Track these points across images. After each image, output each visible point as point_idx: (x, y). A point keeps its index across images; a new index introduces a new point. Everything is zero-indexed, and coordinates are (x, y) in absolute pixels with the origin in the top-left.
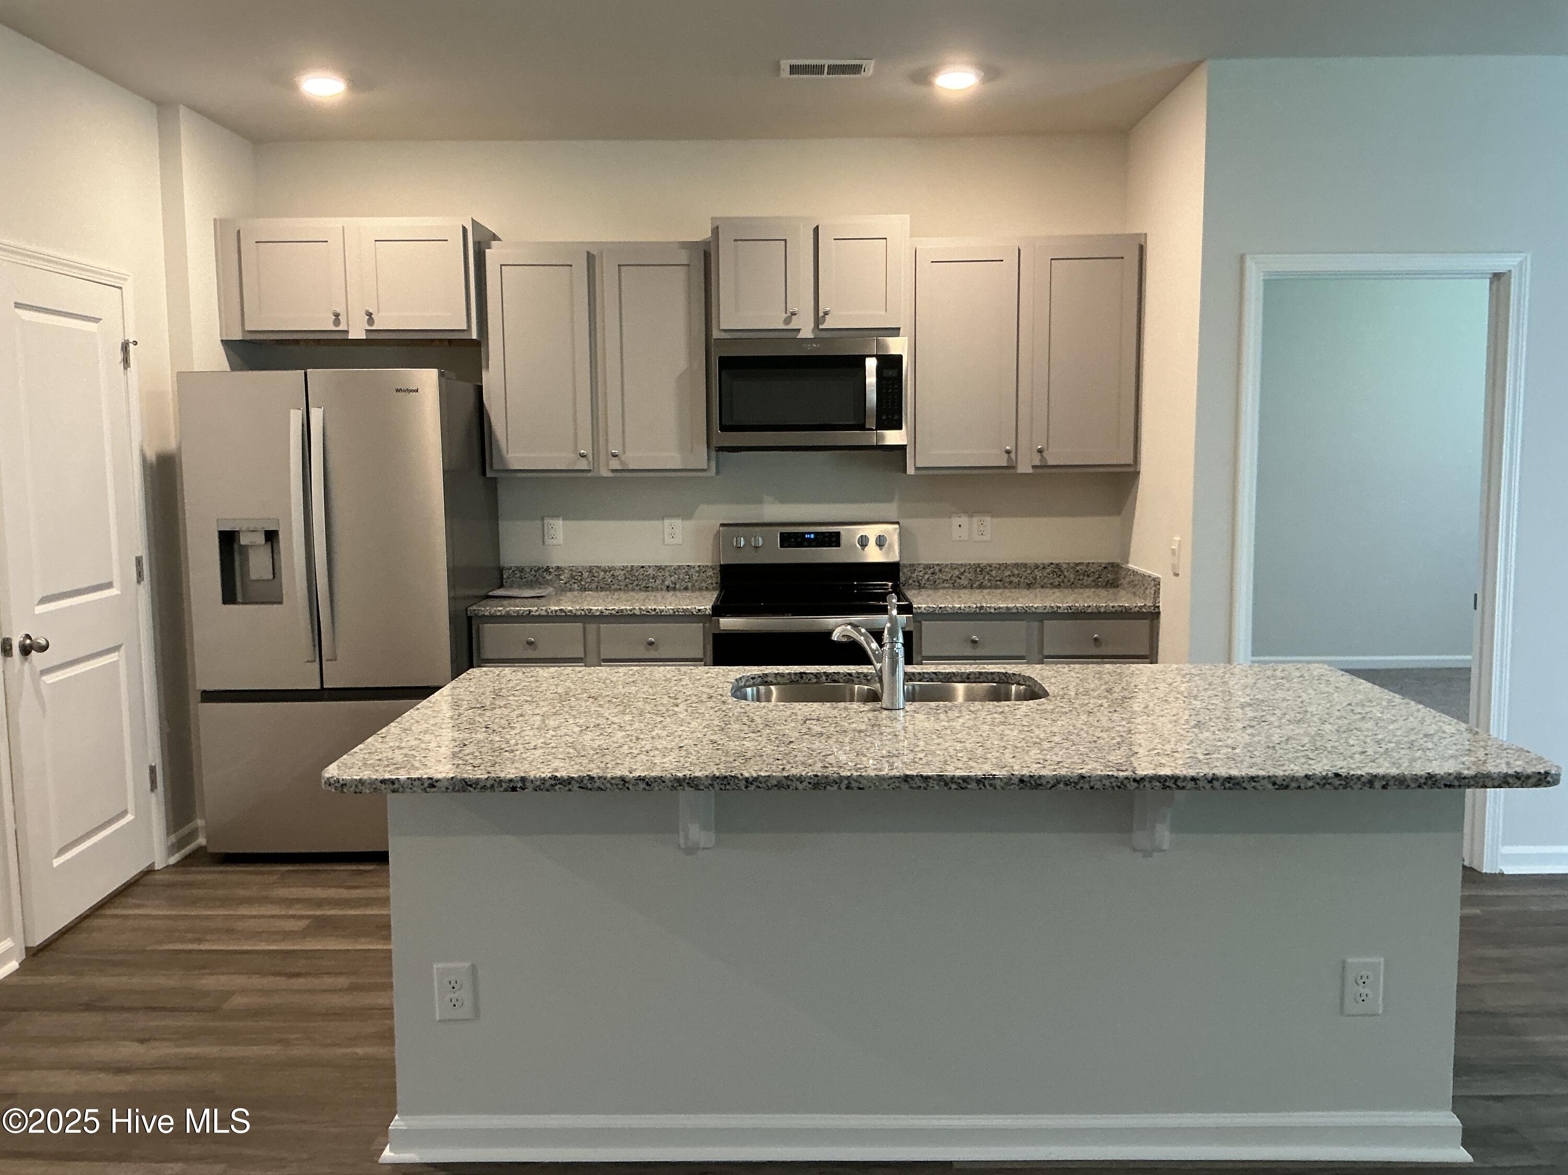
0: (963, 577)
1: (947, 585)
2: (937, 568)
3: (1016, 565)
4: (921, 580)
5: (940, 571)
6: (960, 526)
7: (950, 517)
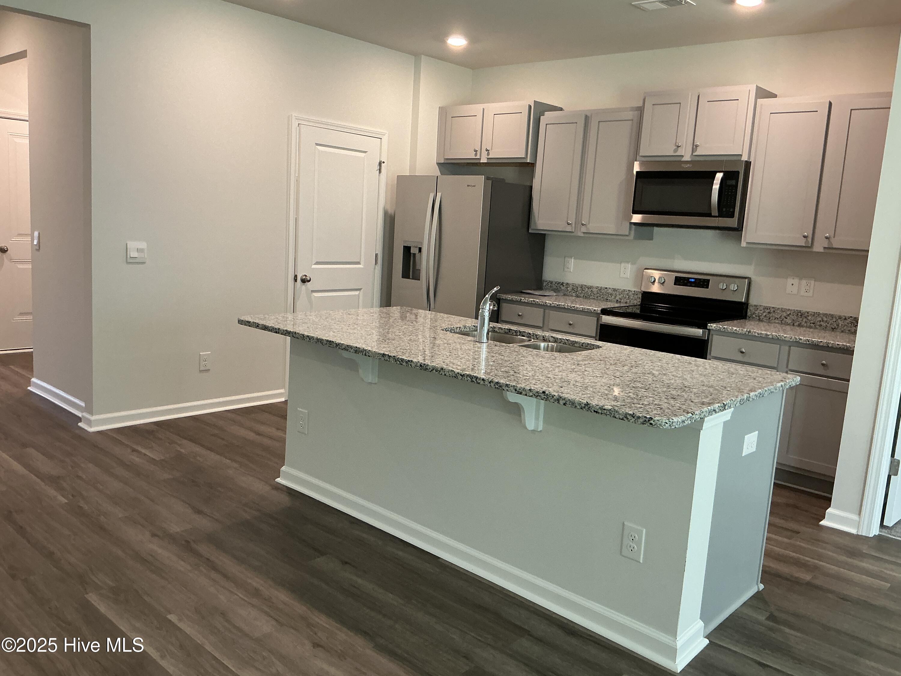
0: (788, 318)
1: (777, 321)
2: (772, 310)
3: (826, 315)
4: (761, 316)
5: (774, 311)
6: (793, 284)
7: (787, 278)
